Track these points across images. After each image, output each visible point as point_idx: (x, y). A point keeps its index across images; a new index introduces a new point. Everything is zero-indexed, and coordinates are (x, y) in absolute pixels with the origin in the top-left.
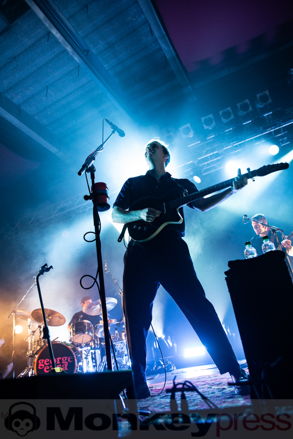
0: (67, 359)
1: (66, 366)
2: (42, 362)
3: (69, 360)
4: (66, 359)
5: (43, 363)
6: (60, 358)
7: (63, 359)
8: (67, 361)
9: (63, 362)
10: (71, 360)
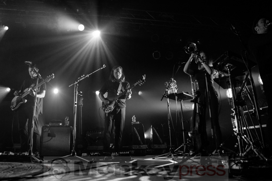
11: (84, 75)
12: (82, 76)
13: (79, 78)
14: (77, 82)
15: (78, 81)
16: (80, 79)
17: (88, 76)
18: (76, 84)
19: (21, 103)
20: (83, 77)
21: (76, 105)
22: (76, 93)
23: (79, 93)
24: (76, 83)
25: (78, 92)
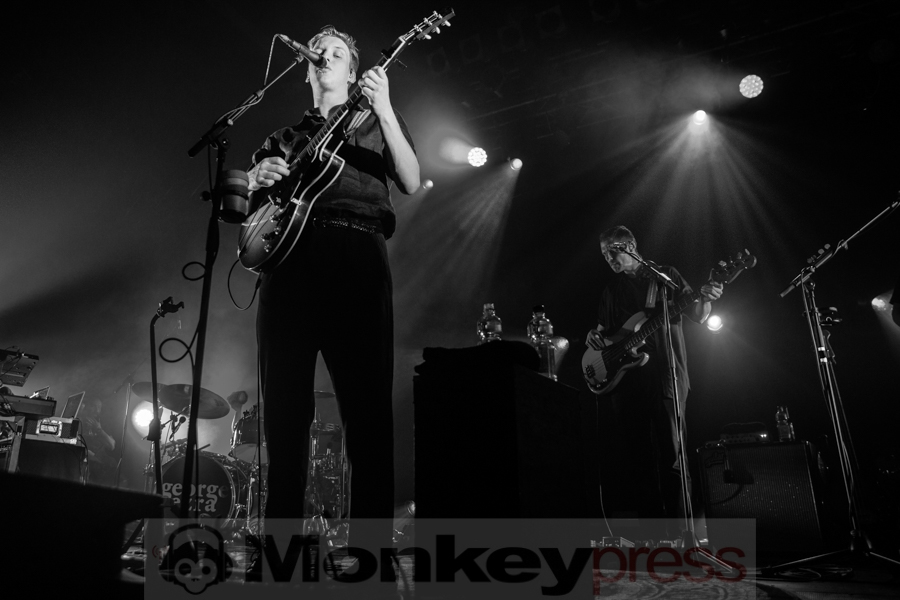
0: (218, 489)
1: (214, 503)
2: (169, 489)
3: (220, 494)
4: (214, 490)
5: (170, 491)
6: (204, 486)
7: (209, 489)
8: (216, 493)
9: (208, 495)
10: (223, 492)
11: (827, 246)
12: (821, 252)
13: (809, 261)
14: (808, 277)
15: (809, 271)
16: (817, 261)
17: (845, 244)
18: (807, 283)
19: (627, 366)
20: (827, 252)
21: (825, 360)
22: (812, 313)
23: (825, 312)
24: (804, 280)
25: (819, 310)
